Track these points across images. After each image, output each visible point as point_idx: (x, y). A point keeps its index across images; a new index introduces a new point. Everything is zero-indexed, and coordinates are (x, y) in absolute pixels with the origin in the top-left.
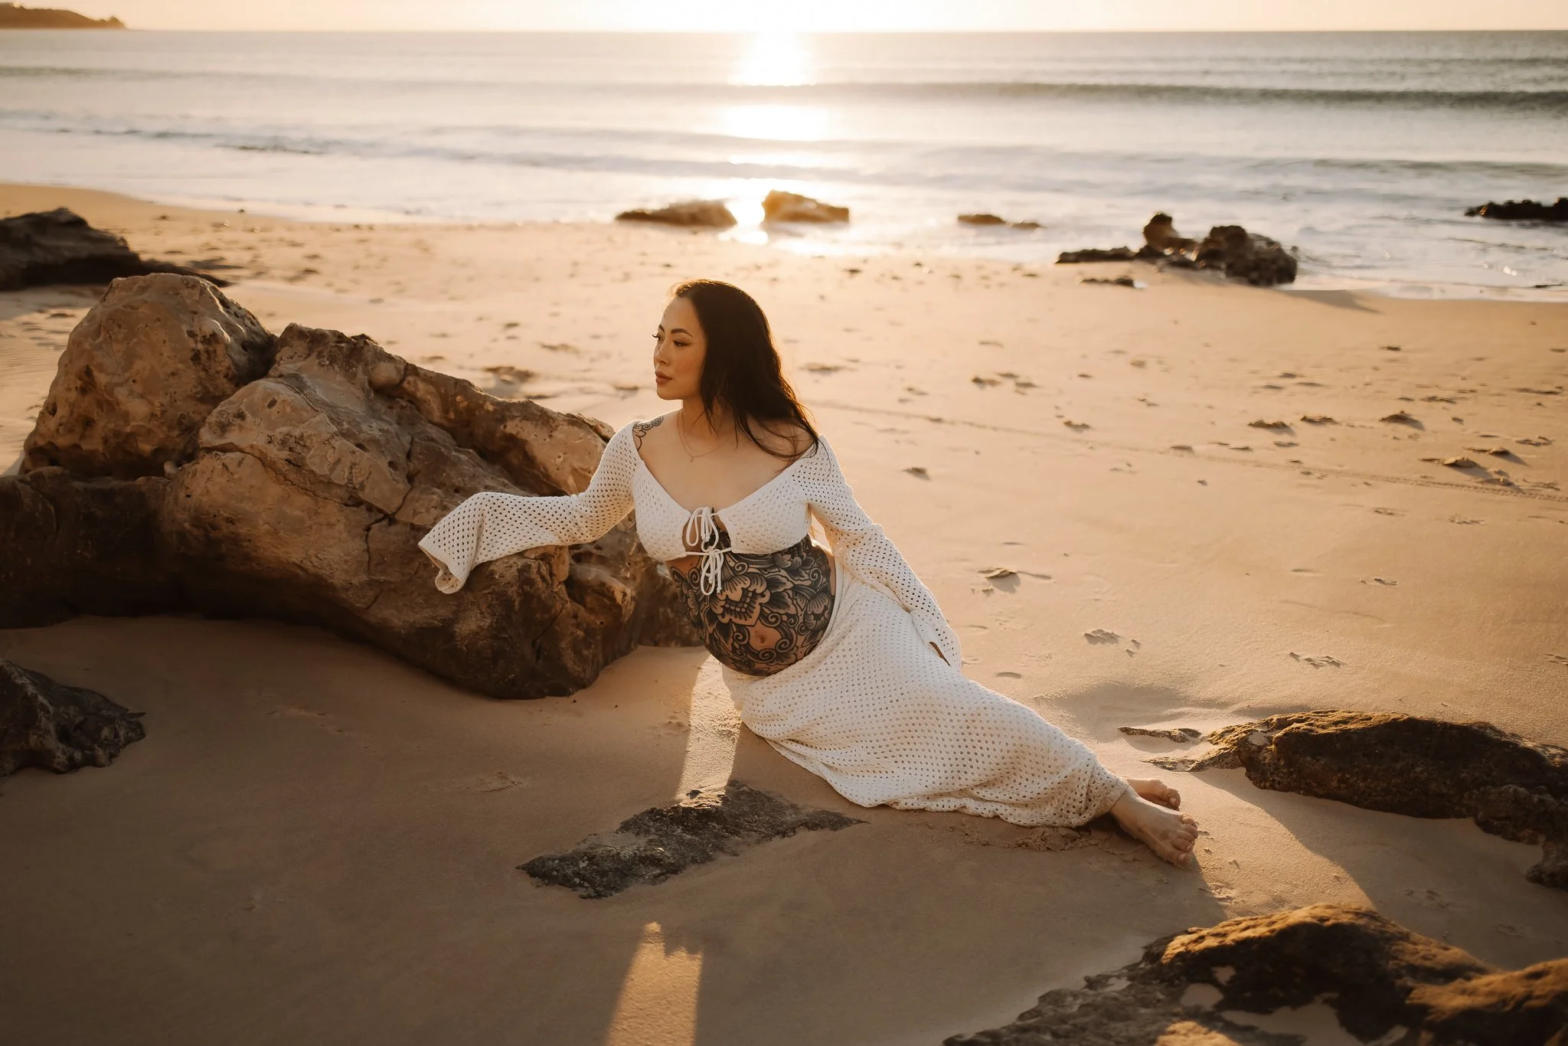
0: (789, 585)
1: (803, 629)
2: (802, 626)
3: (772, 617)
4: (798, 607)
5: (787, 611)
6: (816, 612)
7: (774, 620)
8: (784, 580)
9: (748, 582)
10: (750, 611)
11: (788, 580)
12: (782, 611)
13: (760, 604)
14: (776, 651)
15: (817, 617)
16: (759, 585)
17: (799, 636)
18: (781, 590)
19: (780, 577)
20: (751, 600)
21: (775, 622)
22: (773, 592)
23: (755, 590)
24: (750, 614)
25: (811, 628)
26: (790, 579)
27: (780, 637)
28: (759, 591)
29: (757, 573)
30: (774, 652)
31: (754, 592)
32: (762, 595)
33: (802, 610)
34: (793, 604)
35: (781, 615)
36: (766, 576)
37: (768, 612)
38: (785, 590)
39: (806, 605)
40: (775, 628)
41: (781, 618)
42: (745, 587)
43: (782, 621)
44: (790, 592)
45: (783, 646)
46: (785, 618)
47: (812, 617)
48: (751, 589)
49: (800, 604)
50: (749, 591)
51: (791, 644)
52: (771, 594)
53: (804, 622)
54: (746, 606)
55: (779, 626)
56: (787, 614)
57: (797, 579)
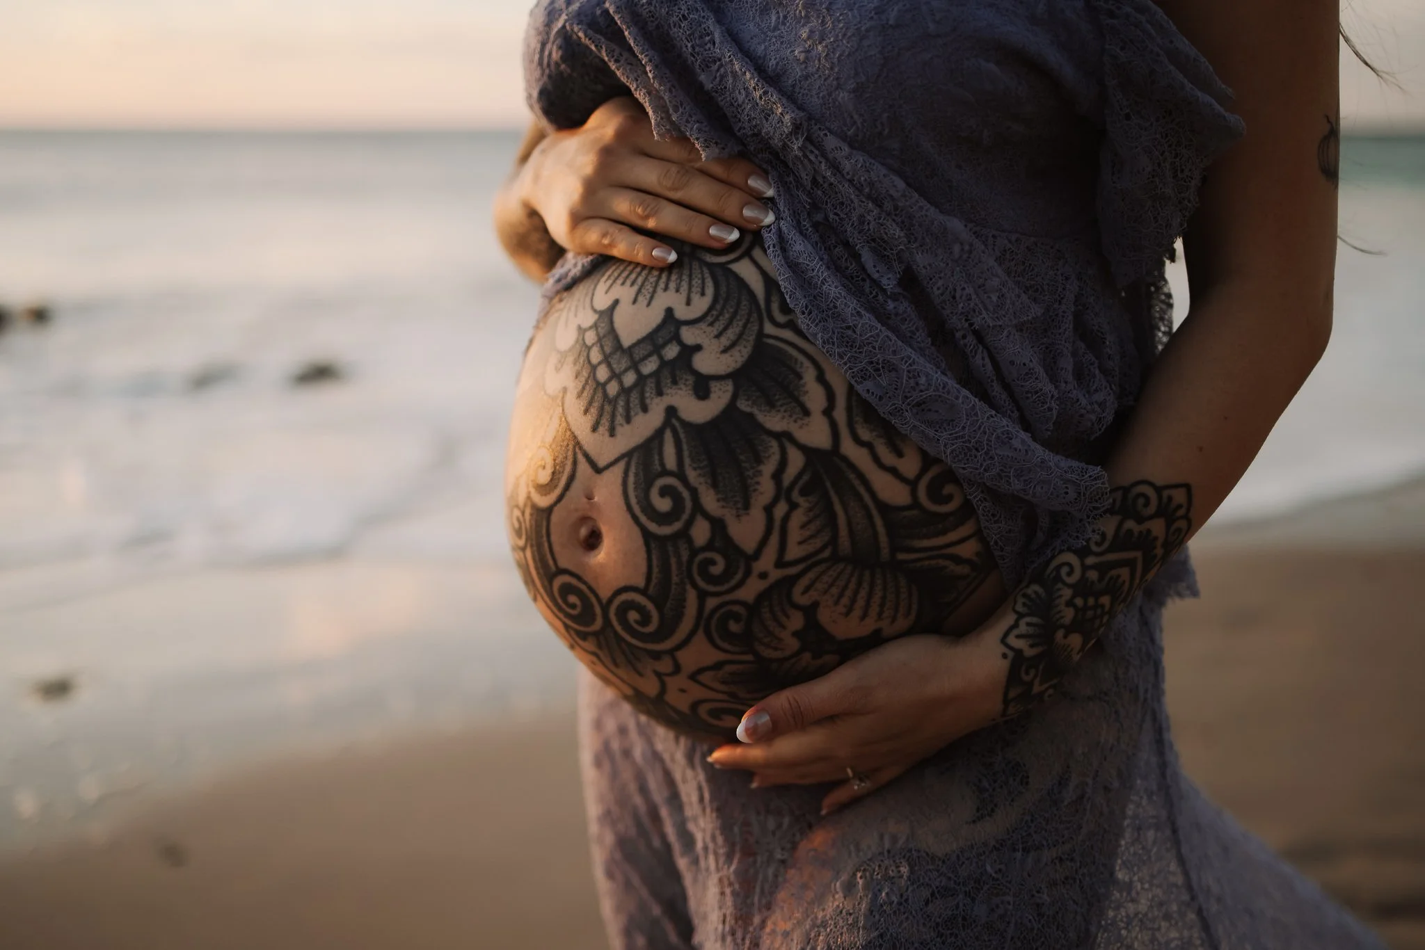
0: (816, 433)
1: (734, 627)
2: (737, 618)
3: (664, 492)
4: (774, 539)
5: (728, 516)
6: (825, 616)
7: (663, 505)
8: (815, 397)
9: (701, 304)
10: (628, 410)
11: (828, 412)
12: (710, 501)
13: (671, 411)
14: (605, 608)
15: (815, 635)
16: (725, 341)
17: (700, 634)
18: (774, 421)
19: (809, 375)
20: (656, 374)
21: (662, 518)
22: (743, 405)
23: (698, 348)
24: (619, 419)
25: (768, 653)
26: (840, 414)
27: (640, 582)
28: (706, 363)
29: (752, 294)
30: (598, 610)
31: (689, 351)
32: (702, 387)
33: (780, 563)
34: (769, 510)
35: (698, 508)
36: (769, 329)
37: (671, 461)
38: (784, 437)
39: (809, 561)
40: (646, 534)
41: (689, 523)
42: (682, 313)
43: (684, 534)
44: (796, 460)
45: (633, 616)
46: (701, 532)
47: (796, 621)
48: (689, 336)
49: (794, 534)
50: (677, 338)
51: (658, 636)
52: (731, 407)
53: (753, 609)
54: (630, 379)
55: (662, 540)
56: (718, 525)
57: (865, 434)
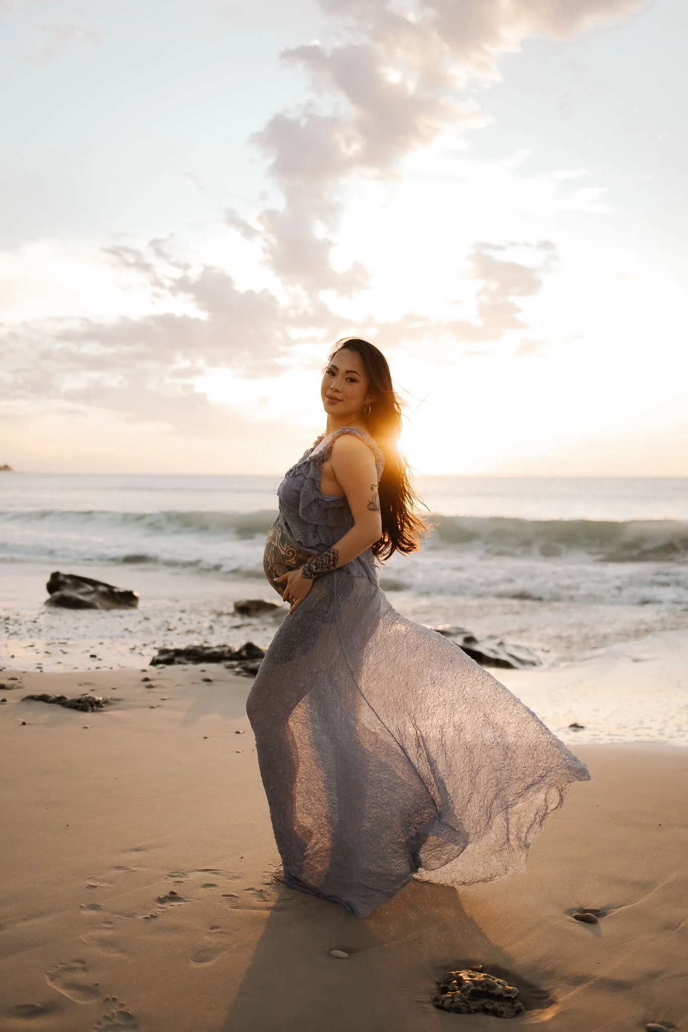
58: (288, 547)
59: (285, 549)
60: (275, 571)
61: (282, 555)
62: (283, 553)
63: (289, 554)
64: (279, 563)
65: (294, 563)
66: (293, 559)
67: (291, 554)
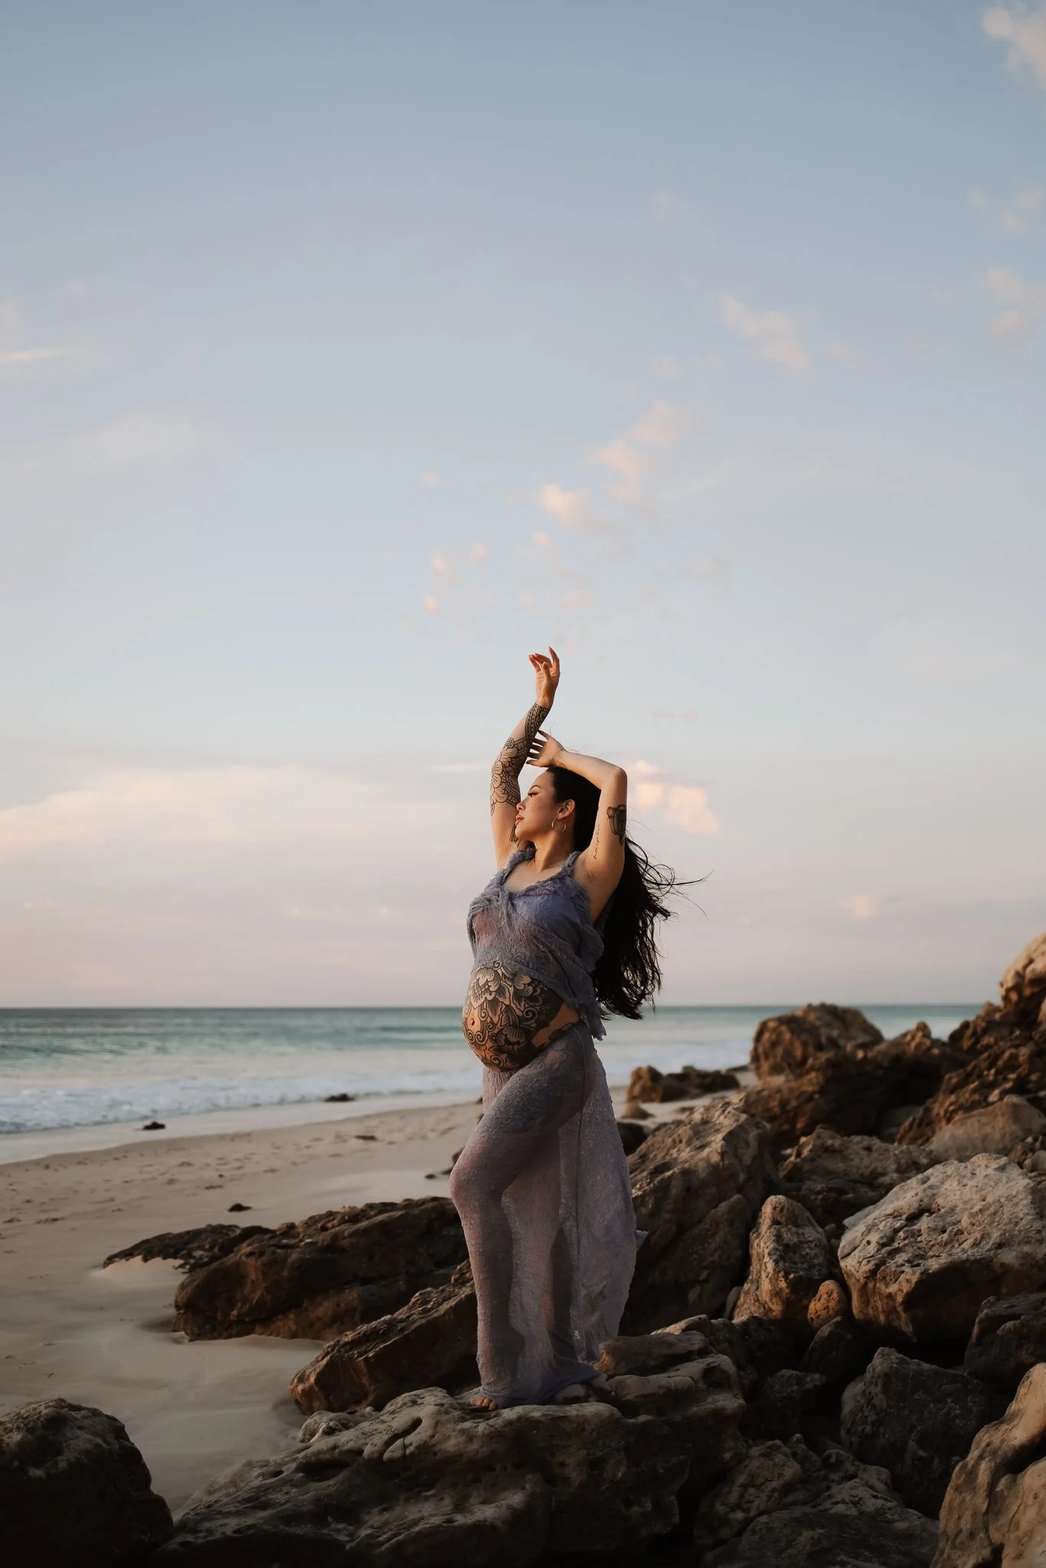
58: (527, 1005)
59: (522, 1008)
60: (506, 1035)
61: (518, 1016)
62: (519, 1013)
63: (528, 1015)
64: (514, 1026)
65: (534, 1025)
66: (534, 1021)
67: (531, 1015)
